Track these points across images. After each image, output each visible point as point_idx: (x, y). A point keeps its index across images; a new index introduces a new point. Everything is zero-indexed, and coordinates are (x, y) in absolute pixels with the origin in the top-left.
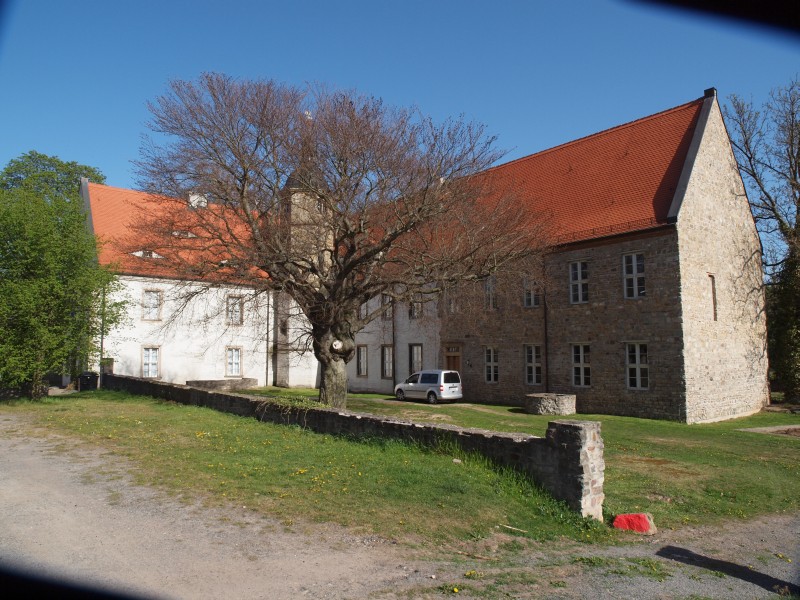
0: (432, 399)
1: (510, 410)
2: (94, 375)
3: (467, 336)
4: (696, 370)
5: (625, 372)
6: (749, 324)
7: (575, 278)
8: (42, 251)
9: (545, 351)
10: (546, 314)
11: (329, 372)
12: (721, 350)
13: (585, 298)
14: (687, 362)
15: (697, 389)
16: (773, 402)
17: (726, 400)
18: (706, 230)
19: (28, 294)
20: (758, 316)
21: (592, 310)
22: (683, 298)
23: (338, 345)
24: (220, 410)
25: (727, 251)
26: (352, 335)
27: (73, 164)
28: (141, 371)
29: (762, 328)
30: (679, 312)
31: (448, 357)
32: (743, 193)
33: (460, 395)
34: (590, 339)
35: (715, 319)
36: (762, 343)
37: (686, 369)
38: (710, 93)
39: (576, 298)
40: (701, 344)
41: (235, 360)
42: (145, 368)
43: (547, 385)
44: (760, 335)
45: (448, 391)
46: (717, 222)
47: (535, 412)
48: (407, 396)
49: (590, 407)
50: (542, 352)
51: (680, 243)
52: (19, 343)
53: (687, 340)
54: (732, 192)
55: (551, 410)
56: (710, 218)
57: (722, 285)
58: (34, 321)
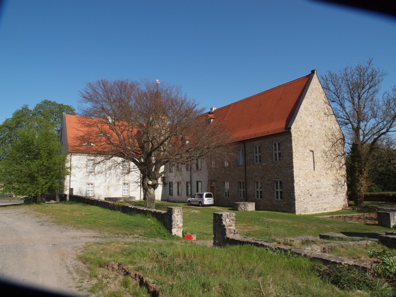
0: (200, 205)
1: (229, 209)
2: (66, 195)
3: (218, 178)
4: (301, 192)
5: (274, 193)
6: (335, 171)
7: (256, 153)
8: (40, 150)
9: (246, 185)
10: (245, 168)
11: (147, 193)
12: (317, 183)
13: (260, 161)
14: (296, 188)
15: (302, 199)
16: (350, 205)
17: (320, 205)
18: (309, 131)
19: (34, 166)
20: (341, 167)
21: (262, 166)
22: (294, 161)
23: (150, 183)
24: (101, 207)
25: (322, 140)
26: (156, 178)
27: (62, 105)
28: (86, 193)
29: (344, 172)
30: (292, 167)
31: (211, 187)
32: (332, 113)
33: (213, 203)
34: (261, 179)
35: (314, 170)
36: (343, 180)
37: (295, 191)
38: (313, 72)
39: (257, 162)
40: (304, 181)
41: (126, 189)
42: (88, 192)
43: (246, 198)
44: (342, 176)
45: (207, 201)
46: (315, 127)
47: (237, 210)
48: (192, 203)
49: (262, 208)
50: (245, 184)
51: (293, 138)
52: (31, 183)
53: (296, 180)
54: (325, 114)
55: (243, 209)
56: (311, 126)
57: (318, 155)
58: (36, 175)
